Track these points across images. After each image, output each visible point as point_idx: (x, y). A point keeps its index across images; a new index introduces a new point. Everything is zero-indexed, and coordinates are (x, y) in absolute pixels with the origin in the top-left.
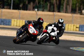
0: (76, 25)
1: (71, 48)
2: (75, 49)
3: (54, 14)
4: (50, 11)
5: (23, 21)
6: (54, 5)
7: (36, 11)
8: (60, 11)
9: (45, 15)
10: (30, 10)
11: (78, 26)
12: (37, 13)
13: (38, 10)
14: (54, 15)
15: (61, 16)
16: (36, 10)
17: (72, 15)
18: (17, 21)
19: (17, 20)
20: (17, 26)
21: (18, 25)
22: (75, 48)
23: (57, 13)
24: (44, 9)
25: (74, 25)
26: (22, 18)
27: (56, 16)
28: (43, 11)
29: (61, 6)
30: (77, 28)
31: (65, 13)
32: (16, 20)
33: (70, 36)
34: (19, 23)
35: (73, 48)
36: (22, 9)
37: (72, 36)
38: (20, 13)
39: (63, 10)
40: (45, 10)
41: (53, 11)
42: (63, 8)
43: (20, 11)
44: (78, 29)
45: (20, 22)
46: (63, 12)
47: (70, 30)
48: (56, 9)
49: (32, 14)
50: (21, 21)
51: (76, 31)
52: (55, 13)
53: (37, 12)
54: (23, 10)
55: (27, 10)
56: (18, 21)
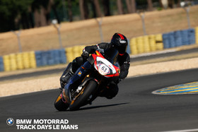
0: (155, 37)
2: (163, 92)
3: (98, 22)
4: (87, 17)
5: (29, 55)
7: (54, 25)
8: (111, 12)
9: (79, 29)
10: (40, 25)
11: (159, 38)
12: (58, 29)
13: (59, 22)
14: (99, 25)
15: (116, 23)
16: (55, 22)
17: (141, 16)
18: (16, 59)
19: (16, 55)
20: (18, 69)
21: (21, 66)
22: (163, 90)
23: (104, 20)
24: (73, 15)
26: (28, 48)
27: (103, 25)
28: (71, 20)
30: (157, 42)
31: (124, 13)
32: (12, 55)
33: (146, 66)
34: (23, 60)
35: (159, 92)
37: (150, 65)
38: (19, 38)
39: (117, 8)
40: (74, 18)
41: (95, 16)
42: (115, 4)
43: (17, 32)
44: (160, 45)
45: (22, 57)
46: (119, 14)
47: (144, 52)
48: (99, 9)
49: (49, 33)
50: (26, 54)
51: (157, 49)
52: (99, 19)
53: (58, 26)
55: (33, 26)
56: (19, 56)
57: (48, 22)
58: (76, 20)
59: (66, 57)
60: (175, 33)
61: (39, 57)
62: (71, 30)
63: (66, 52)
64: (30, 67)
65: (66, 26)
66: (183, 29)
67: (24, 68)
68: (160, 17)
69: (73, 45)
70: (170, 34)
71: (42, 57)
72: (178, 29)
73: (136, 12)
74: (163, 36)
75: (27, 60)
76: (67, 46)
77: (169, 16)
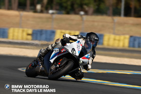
1: (20, 69)
25: (23, 31)
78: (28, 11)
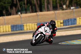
0: (60, 21)
1: (59, 43)
2: (63, 43)
3: (37, 14)
4: (32, 12)
5: (9, 26)
6: (35, 5)
7: (19, 15)
8: (42, 10)
9: (29, 17)
10: (13, 15)
11: (62, 21)
12: (20, 16)
13: (21, 14)
15: (44, 15)
16: (19, 13)
17: (55, 12)
18: (3, 28)
20: (3, 32)
22: (63, 42)
23: (40, 13)
25: (58, 22)
27: (39, 15)
28: (26, 13)
29: (43, 6)
30: (61, 23)
31: (48, 11)
32: (2, 26)
34: (6, 28)
36: (5, 15)
38: (4, 19)
39: (45, 9)
40: (27, 12)
42: (44, 7)
46: (46, 11)
48: (38, 9)
49: (17, 18)
50: (7, 26)
51: (61, 26)
52: (37, 13)
53: (21, 15)
54: (7, 15)
55: (10, 15)
56: (4, 26)
57: (17, 13)
58: (28, 13)
59: (23, 28)
60: (68, 19)
61: (12, 27)
62: (26, 17)
63: (23, 26)
64: (9, 31)
65: (24, 15)
66: (72, 18)
67: (6, 32)
68: (63, 13)
69: (27, 23)
70: (66, 20)
71: (14, 27)
72: (70, 18)
73: (52, 11)
74: (63, 21)
75: (7, 28)
76: (24, 23)
77: (66, 13)
78: (59, 10)
